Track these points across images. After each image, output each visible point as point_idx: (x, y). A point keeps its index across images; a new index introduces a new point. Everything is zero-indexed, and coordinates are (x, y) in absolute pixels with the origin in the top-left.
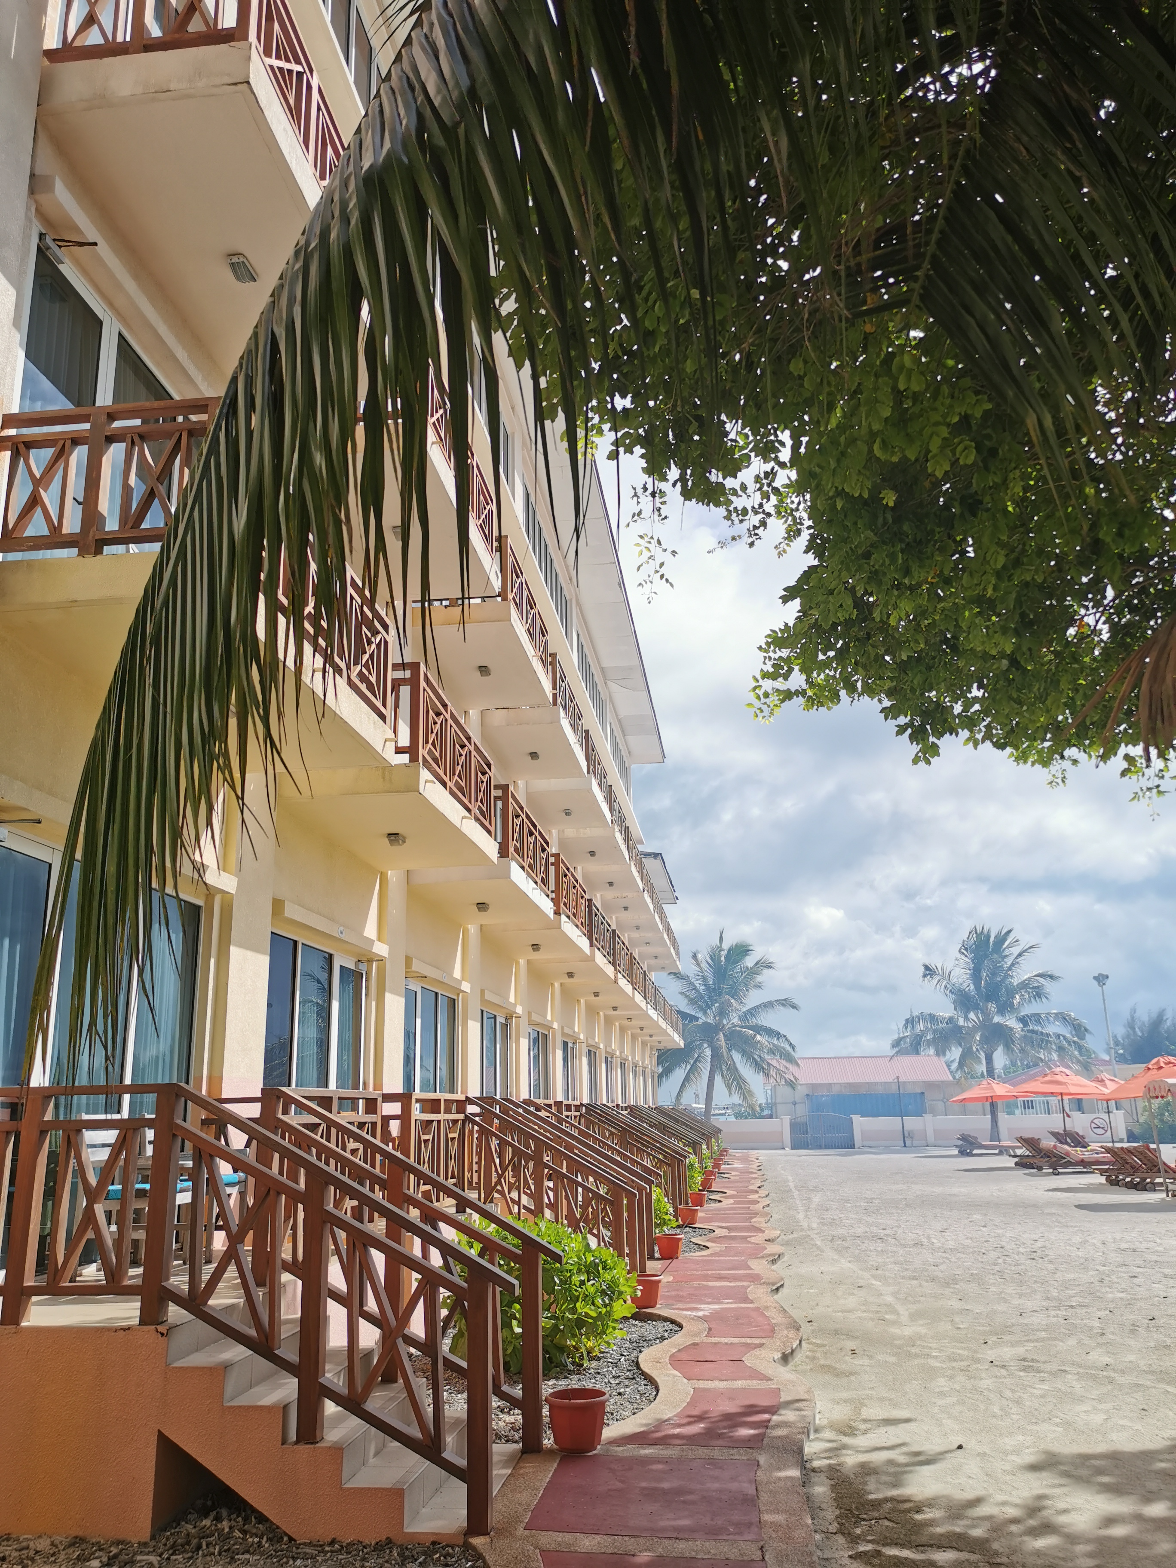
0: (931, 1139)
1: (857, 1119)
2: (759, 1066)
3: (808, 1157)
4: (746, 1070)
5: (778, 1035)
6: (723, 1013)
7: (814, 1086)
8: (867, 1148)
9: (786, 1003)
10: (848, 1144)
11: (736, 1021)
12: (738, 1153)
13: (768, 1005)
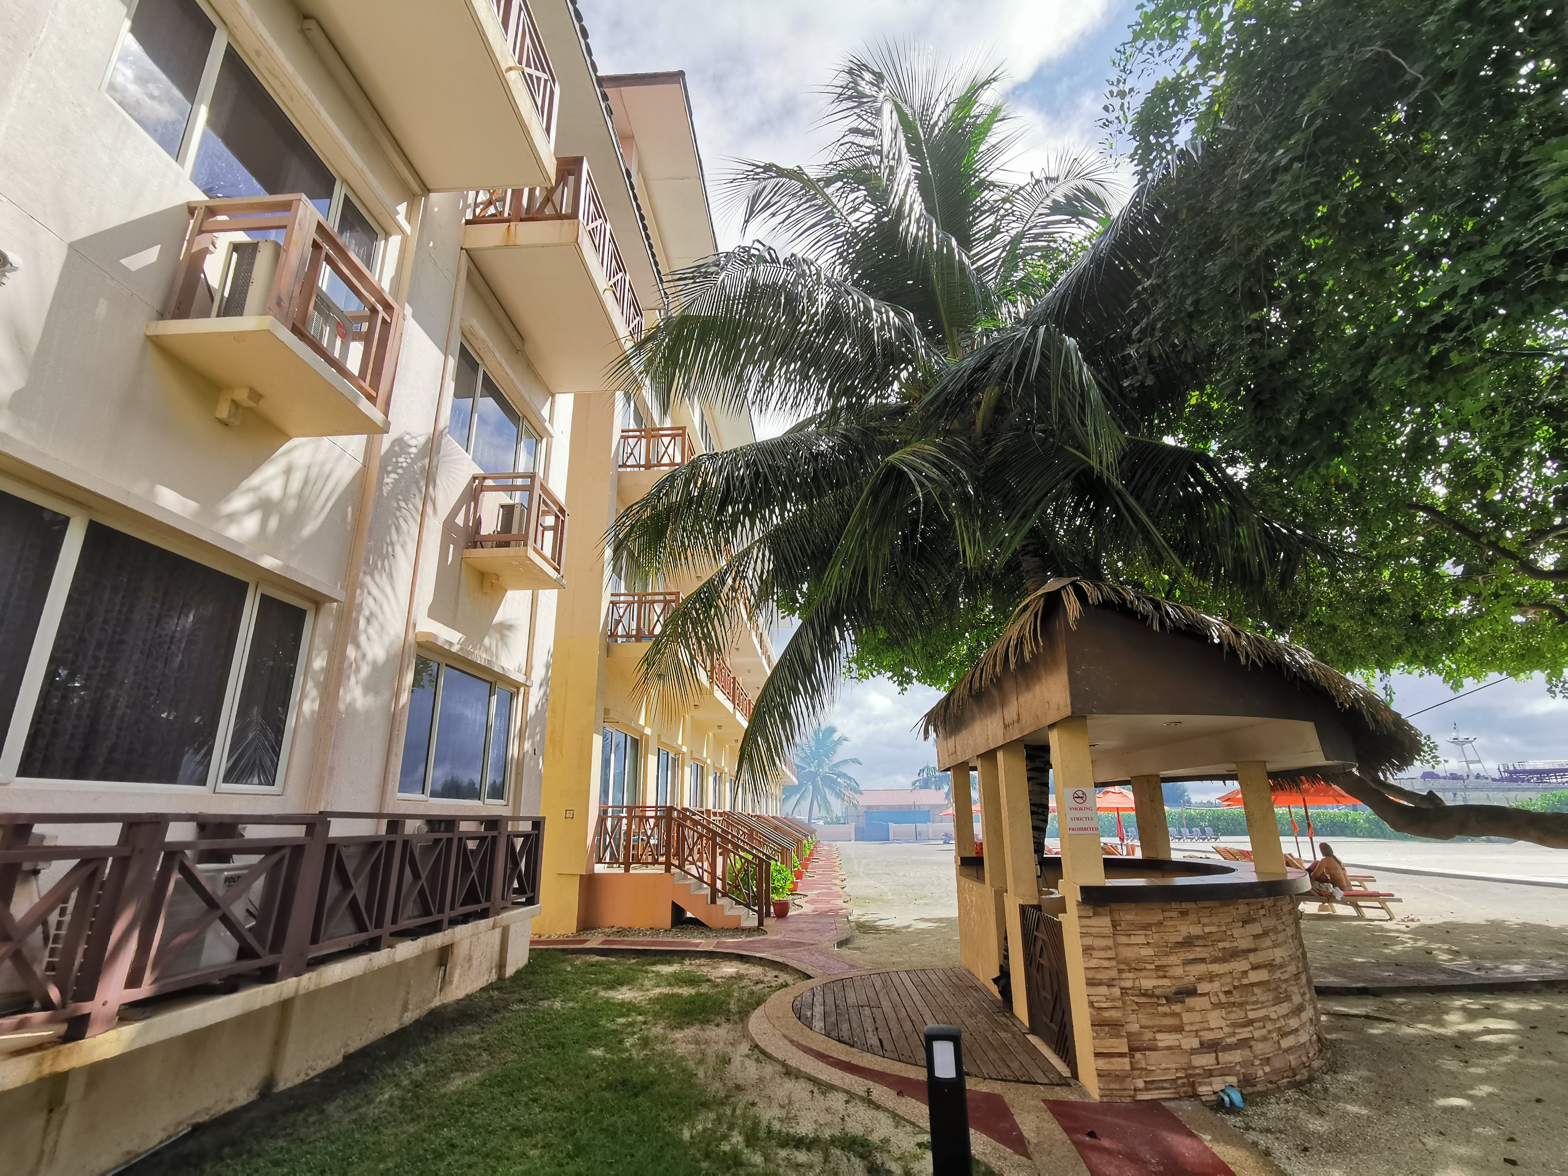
0: (931, 836)
1: (891, 825)
2: (839, 795)
3: (862, 844)
4: (831, 798)
5: (849, 778)
6: (819, 766)
7: (869, 807)
8: (896, 840)
9: (855, 761)
10: (886, 839)
11: (827, 770)
12: (826, 843)
13: (845, 762)
